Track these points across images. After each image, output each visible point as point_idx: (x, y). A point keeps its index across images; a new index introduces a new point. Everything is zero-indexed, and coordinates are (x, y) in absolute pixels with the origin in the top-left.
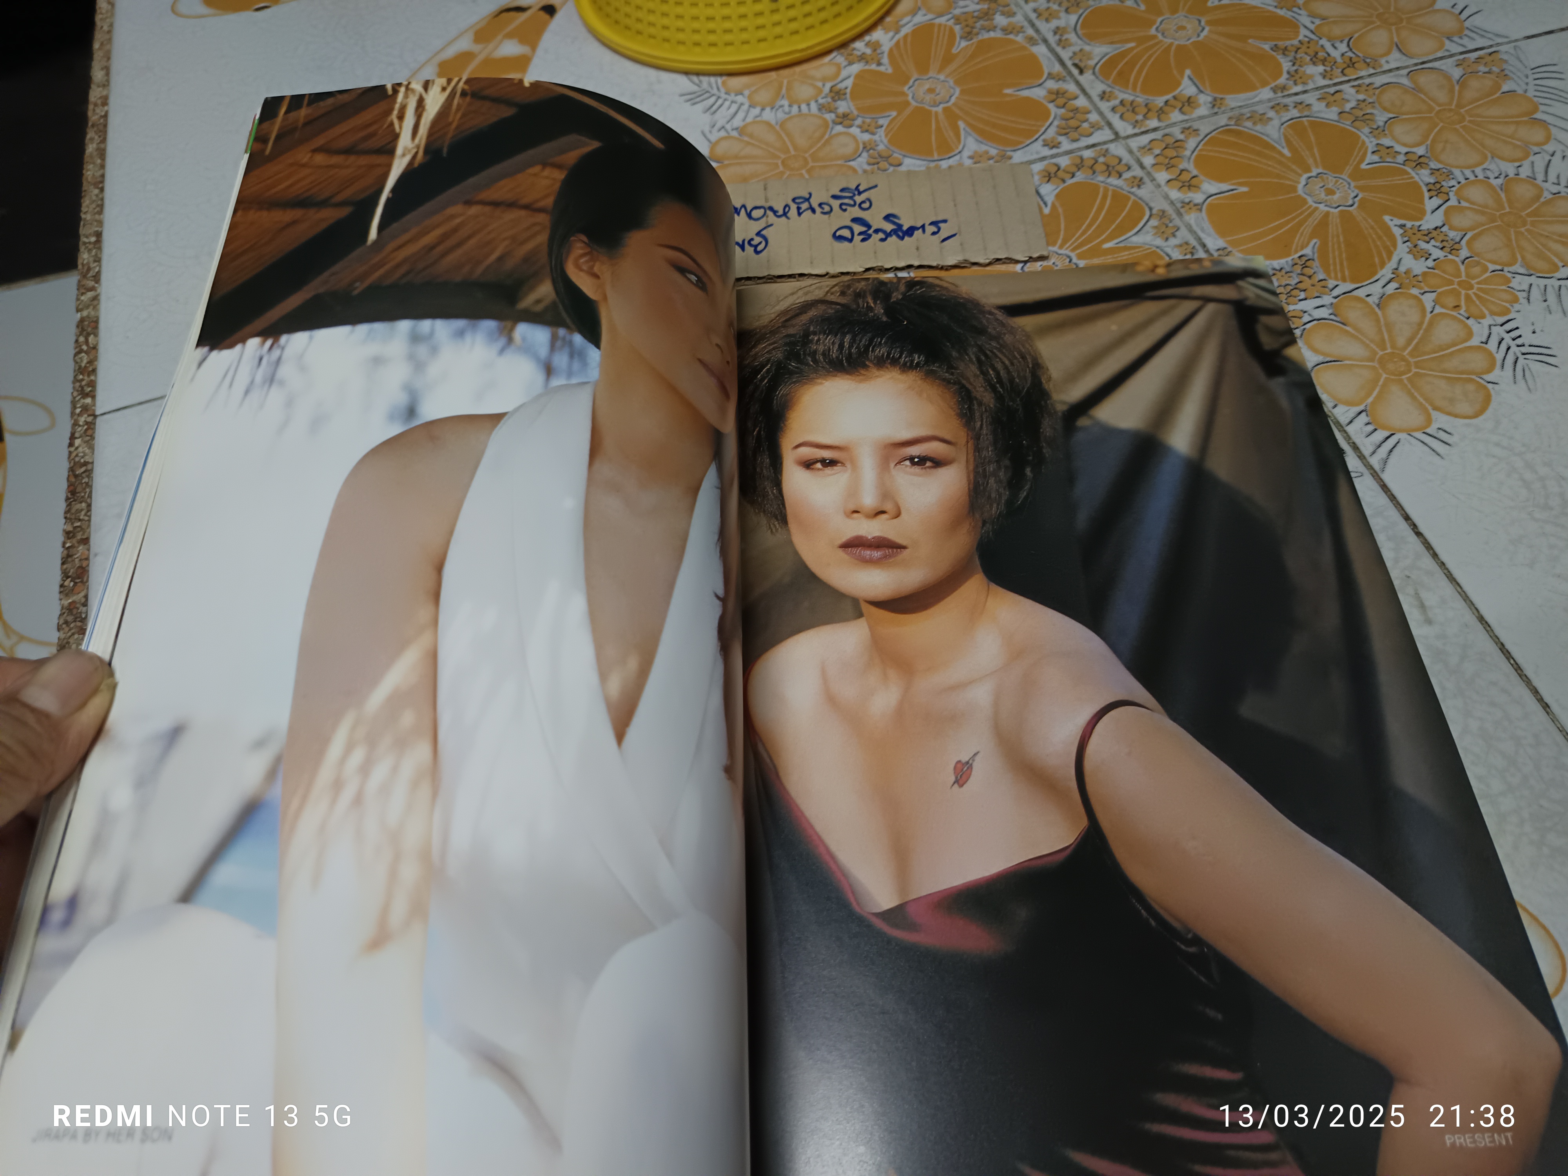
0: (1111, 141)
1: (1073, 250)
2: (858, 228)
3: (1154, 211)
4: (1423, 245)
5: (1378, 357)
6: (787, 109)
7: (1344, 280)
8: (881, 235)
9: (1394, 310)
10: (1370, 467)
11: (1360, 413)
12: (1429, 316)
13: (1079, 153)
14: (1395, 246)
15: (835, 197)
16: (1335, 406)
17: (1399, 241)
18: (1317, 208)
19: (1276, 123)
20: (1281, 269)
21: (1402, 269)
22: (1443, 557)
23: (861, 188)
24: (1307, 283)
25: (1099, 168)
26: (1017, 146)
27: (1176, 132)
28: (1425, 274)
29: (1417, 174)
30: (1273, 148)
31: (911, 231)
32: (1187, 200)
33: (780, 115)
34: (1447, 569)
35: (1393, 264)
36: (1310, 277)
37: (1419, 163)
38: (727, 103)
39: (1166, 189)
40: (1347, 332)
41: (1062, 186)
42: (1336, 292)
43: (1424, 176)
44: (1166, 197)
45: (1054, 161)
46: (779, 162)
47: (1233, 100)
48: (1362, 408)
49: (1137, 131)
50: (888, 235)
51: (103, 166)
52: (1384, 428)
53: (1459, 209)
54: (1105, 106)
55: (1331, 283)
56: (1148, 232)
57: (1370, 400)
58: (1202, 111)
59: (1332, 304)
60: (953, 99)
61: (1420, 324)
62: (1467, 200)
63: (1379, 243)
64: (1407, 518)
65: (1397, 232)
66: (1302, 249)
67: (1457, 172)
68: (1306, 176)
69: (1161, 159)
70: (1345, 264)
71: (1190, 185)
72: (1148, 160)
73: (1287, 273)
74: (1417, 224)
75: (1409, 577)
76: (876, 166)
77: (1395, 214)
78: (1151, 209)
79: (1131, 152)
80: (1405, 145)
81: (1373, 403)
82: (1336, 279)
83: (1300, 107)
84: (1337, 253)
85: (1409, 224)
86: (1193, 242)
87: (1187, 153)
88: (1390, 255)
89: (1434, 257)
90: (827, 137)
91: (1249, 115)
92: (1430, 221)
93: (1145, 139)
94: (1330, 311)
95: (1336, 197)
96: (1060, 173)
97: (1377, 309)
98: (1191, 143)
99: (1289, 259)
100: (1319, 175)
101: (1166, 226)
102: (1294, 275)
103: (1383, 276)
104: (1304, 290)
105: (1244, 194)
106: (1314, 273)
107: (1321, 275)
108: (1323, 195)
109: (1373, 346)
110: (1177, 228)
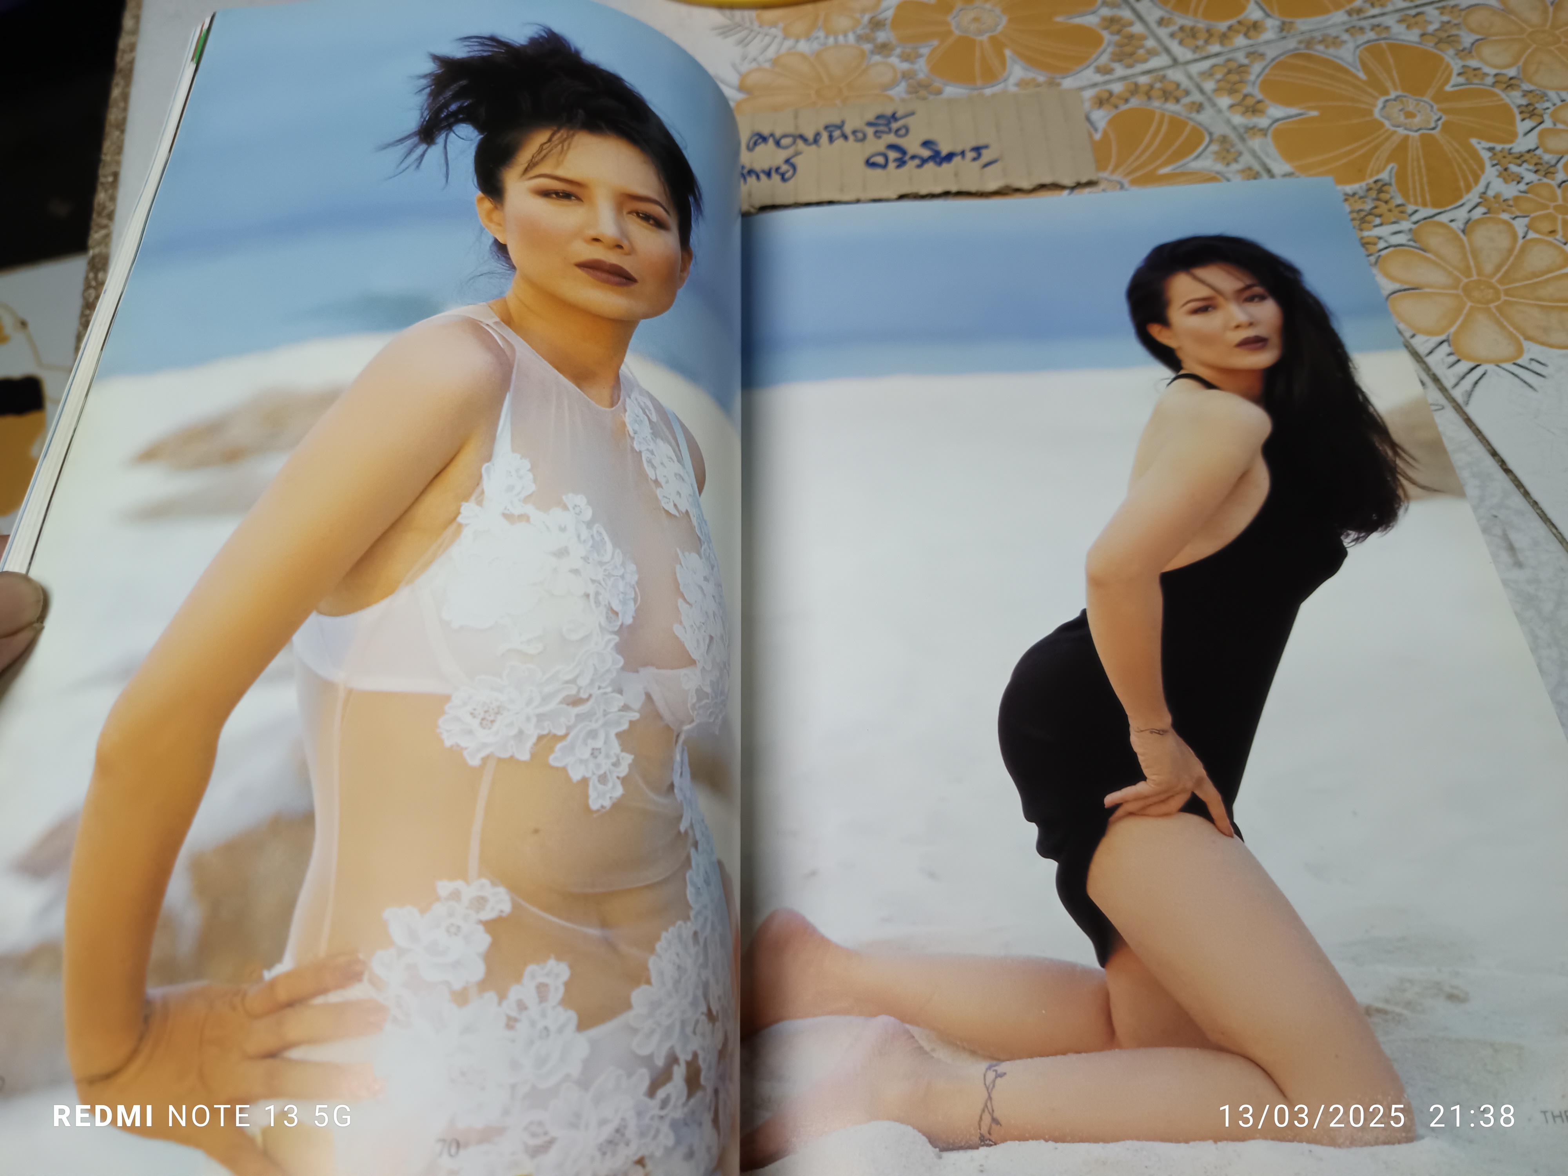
0: (1169, 67)
2: (893, 155)
3: (1215, 136)
4: (1514, 168)
5: (1462, 285)
6: (822, 39)
7: (1425, 205)
8: (917, 162)
9: (1481, 236)
10: (1453, 401)
11: (1442, 343)
12: (1520, 242)
13: (1134, 80)
14: (1483, 169)
15: (870, 124)
16: (1413, 336)
17: (1488, 164)
18: (1394, 132)
19: (1351, 45)
20: (1354, 194)
21: (1491, 193)
22: (1536, 495)
23: (898, 115)
24: (1383, 208)
25: (1155, 93)
26: (1066, 73)
27: (1241, 57)
28: (1516, 199)
29: (1508, 96)
30: (1348, 72)
31: (950, 157)
32: (1251, 125)
33: (816, 46)
35: (1480, 188)
36: (1386, 202)
37: (1510, 85)
38: (760, 36)
39: (1228, 114)
40: (1428, 259)
41: (1115, 112)
42: (1415, 218)
43: (1515, 98)
44: (1228, 122)
45: (1107, 87)
47: (1304, 24)
48: (1443, 337)
49: (1197, 56)
50: (924, 161)
51: (125, 109)
52: (1469, 358)
53: (1554, 131)
54: (1162, 32)
55: (1410, 208)
56: (1207, 157)
57: (1453, 330)
58: (1269, 35)
59: (1410, 230)
60: (1000, 28)
61: (1511, 250)
62: (1563, 123)
63: (1464, 167)
64: (1494, 454)
65: (1485, 155)
66: (1378, 172)
67: (1552, 94)
68: (1383, 99)
69: (1223, 84)
70: (1426, 188)
71: (1255, 109)
72: (1209, 86)
73: (1361, 198)
74: (1508, 146)
75: (1496, 517)
76: (915, 94)
77: (1483, 137)
78: (1211, 134)
79: (1190, 77)
80: (1494, 67)
81: (1457, 333)
82: (1416, 203)
83: (1377, 29)
84: (1417, 178)
85: (1499, 147)
86: (1257, 167)
87: (1252, 77)
88: (1477, 179)
89: (1526, 180)
90: (863, 66)
91: (1320, 39)
92: (1522, 144)
93: (1206, 65)
94: (1409, 237)
95: (1417, 120)
96: (1114, 100)
97: (1462, 235)
98: (1257, 67)
99: (1363, 184)
100: (1397, 98)
101: (1228, 151)
102: (1369, 201)
103: (1469, 200)
104: (1380, 216)
105: (1313, 119)
106: (1391, 198)
107: (1399, 200)
108: (1402, 119)
109: (1457, 273)
110: (1240, 154)
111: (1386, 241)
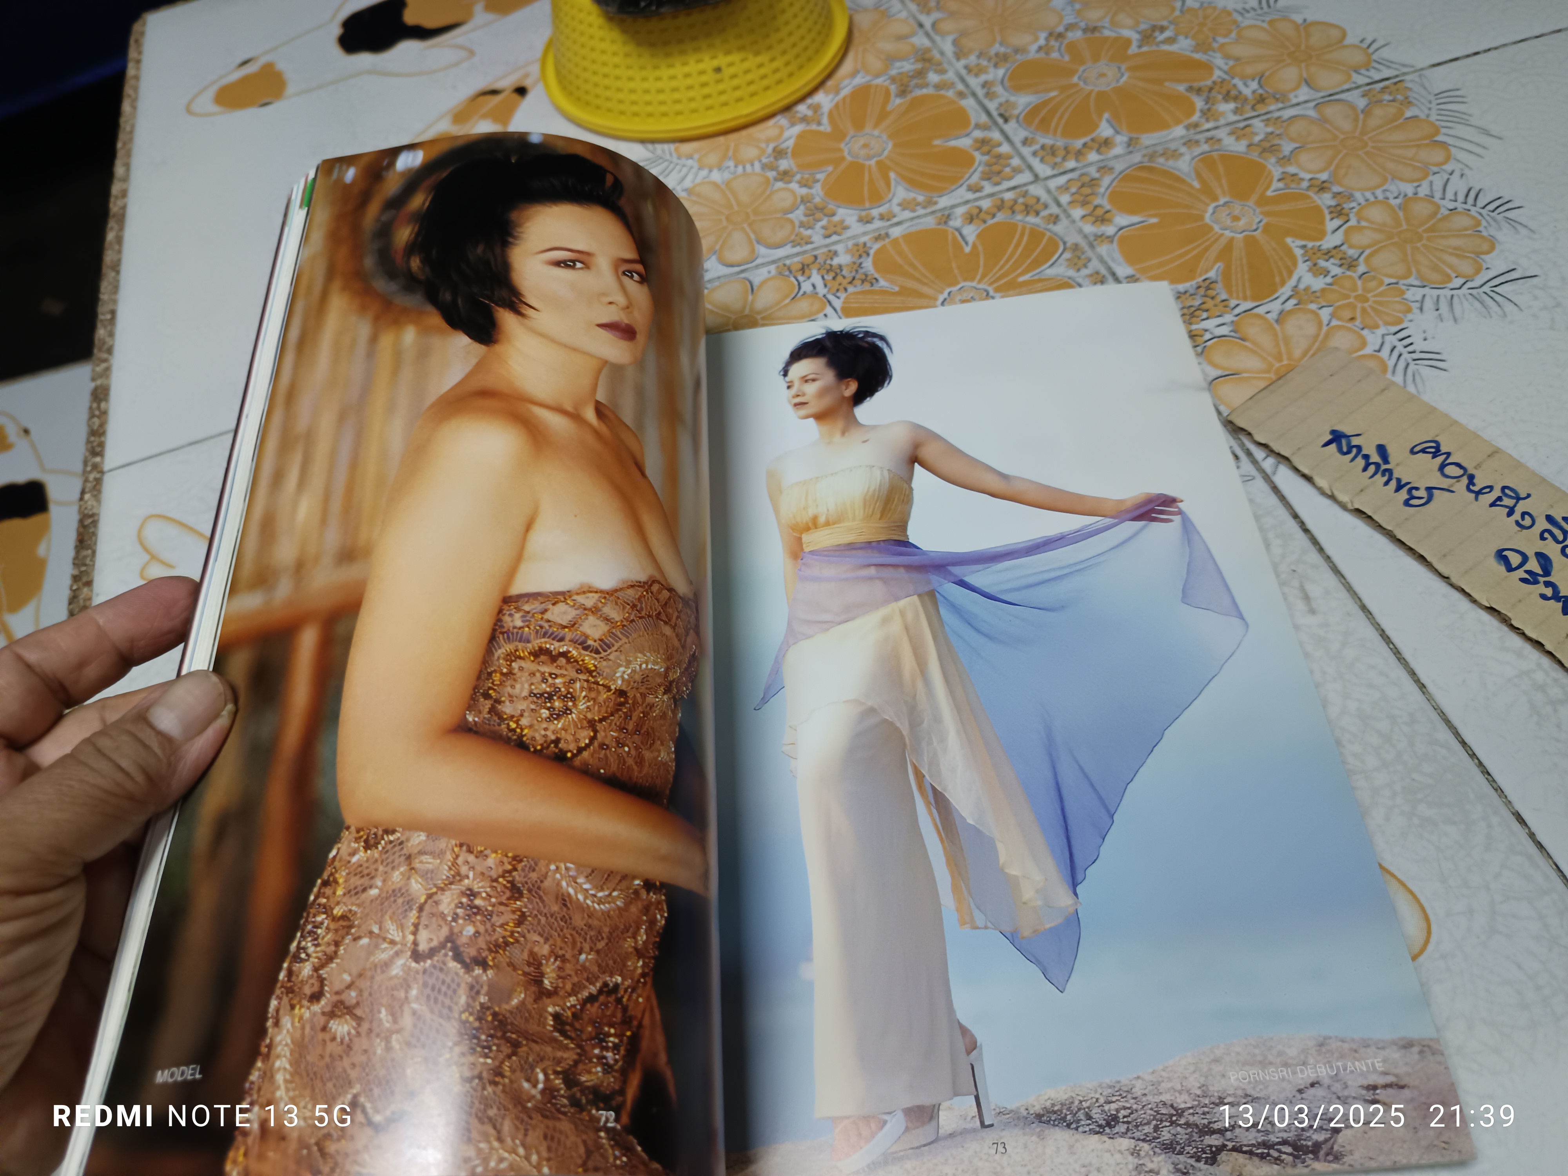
0: (1031, 183)
1: (991, 284)
3: (1068, 245)
4: (1322, 263)
5: (1274, 368)
6: (732, 169)
7: (1245, 299)
9: (1292, 326)
10: (1263, 471)
12: (1325, 329)
13: (1001, 196)
14: (1295, 264)
17: (1300, 260)
18: (1222, 235)
19: (1187, 157)
20: (1186, 292)
21: (1302, 286)
22: (1329, 551)
24: (1210, 303)
25: (1018, 208)
26: (942, 192)
27: (1093, 172)
28: (1323, 290)
29: (1320, 198)
30: (1183, 181)
32: (1100, 233)
33: (727, 175)
34: (1332, 562)
35: (1293, 282)
36: (1213, 298)
37: (1322, 188)
38: (678, 167)
39: (1080, 224)
40: (1246, 347)
41: (983, 226)
42: (1237, 311)
43: (1326, 200)
44: (1080, 231)
45: (977, 204)
46: (723, 218)
47: (1148, 139)
49: (1055, 172)
51: (120, 252)
53: (1358, 229)
54: (1026, 151)
55: (1233, 303)
56: (1061, 265)
58: (1118, 150)
59: (1232, 322)
60: (886, 153)
61: (1316, 336)
62: (1367, 220)
63: (1280, 263)
64: (1296, 516)
65: (1298, 252)
66: (1207, 271)
67: (1358, 195)
68: (1213, 205)
69: (1077, 197)
70: (1247, 283)
71: (1103, 219)
72: (1065, 199)
73: (1191, 295)
74: (1318, 244)
75: (1294, 571)
76: (811, 218)
77: (1297, 235)
78: (1065, 243)
79: (1049, 191)
80: (1310, 172)
82: (1238, 298)
83: (1211, 142)
84: (1239, 275)
85: (1310, 245)
86: (1103, 271)
87: (1102, 190)
88: (1290, 273)
89: (1332, 274)
90: (768, 192)
91: (1161, 152)
92: (1328, 243)
93: (1062, 180)
94: (1231, 329)
95: (1241, 223)
96: (982, 215)
97: (1275, 325)
98: (1106, 181)
99: (1194, 283)
100: (1226, 203)
101: (1079, 258)
102: (1197, 297)
103: (1283, 294)
104: (1207, 311)
105: (1154, 225)
106: (1217, 294)
107: (1224, 296)
108: (1229, 222)
109: (1270, 359)
110: (1089, 260)
111: (1211, 333)
